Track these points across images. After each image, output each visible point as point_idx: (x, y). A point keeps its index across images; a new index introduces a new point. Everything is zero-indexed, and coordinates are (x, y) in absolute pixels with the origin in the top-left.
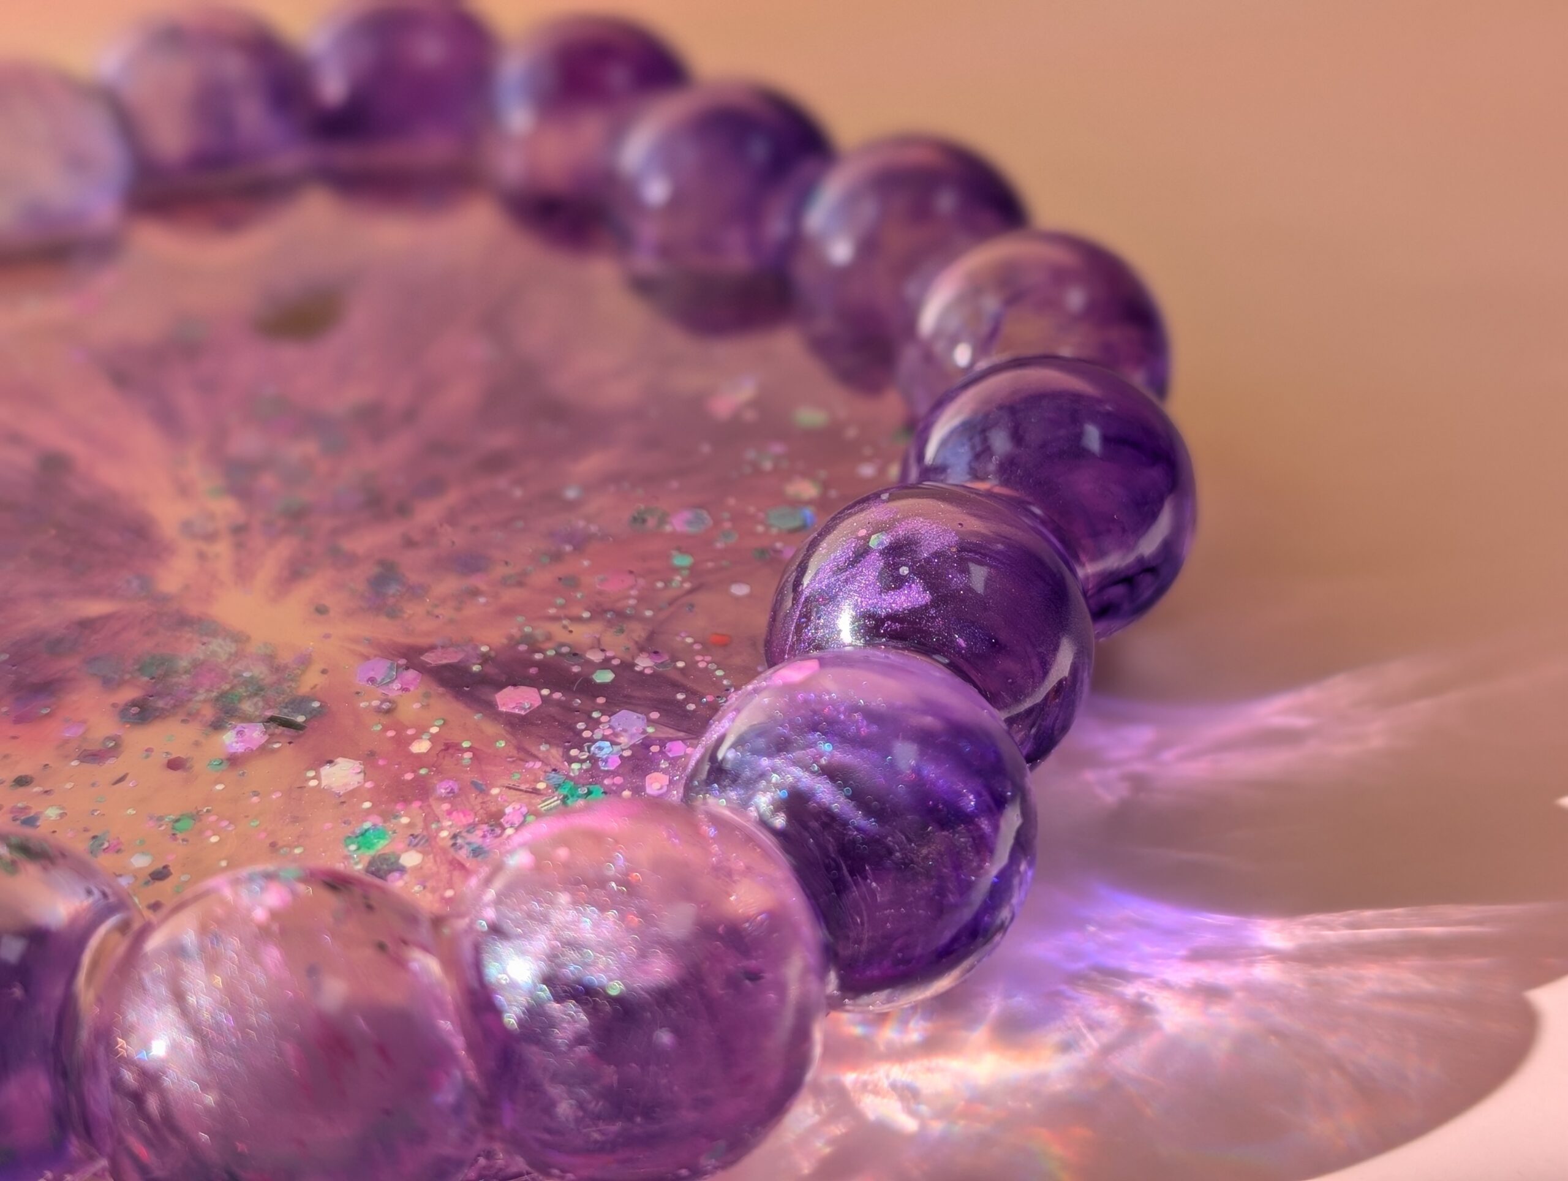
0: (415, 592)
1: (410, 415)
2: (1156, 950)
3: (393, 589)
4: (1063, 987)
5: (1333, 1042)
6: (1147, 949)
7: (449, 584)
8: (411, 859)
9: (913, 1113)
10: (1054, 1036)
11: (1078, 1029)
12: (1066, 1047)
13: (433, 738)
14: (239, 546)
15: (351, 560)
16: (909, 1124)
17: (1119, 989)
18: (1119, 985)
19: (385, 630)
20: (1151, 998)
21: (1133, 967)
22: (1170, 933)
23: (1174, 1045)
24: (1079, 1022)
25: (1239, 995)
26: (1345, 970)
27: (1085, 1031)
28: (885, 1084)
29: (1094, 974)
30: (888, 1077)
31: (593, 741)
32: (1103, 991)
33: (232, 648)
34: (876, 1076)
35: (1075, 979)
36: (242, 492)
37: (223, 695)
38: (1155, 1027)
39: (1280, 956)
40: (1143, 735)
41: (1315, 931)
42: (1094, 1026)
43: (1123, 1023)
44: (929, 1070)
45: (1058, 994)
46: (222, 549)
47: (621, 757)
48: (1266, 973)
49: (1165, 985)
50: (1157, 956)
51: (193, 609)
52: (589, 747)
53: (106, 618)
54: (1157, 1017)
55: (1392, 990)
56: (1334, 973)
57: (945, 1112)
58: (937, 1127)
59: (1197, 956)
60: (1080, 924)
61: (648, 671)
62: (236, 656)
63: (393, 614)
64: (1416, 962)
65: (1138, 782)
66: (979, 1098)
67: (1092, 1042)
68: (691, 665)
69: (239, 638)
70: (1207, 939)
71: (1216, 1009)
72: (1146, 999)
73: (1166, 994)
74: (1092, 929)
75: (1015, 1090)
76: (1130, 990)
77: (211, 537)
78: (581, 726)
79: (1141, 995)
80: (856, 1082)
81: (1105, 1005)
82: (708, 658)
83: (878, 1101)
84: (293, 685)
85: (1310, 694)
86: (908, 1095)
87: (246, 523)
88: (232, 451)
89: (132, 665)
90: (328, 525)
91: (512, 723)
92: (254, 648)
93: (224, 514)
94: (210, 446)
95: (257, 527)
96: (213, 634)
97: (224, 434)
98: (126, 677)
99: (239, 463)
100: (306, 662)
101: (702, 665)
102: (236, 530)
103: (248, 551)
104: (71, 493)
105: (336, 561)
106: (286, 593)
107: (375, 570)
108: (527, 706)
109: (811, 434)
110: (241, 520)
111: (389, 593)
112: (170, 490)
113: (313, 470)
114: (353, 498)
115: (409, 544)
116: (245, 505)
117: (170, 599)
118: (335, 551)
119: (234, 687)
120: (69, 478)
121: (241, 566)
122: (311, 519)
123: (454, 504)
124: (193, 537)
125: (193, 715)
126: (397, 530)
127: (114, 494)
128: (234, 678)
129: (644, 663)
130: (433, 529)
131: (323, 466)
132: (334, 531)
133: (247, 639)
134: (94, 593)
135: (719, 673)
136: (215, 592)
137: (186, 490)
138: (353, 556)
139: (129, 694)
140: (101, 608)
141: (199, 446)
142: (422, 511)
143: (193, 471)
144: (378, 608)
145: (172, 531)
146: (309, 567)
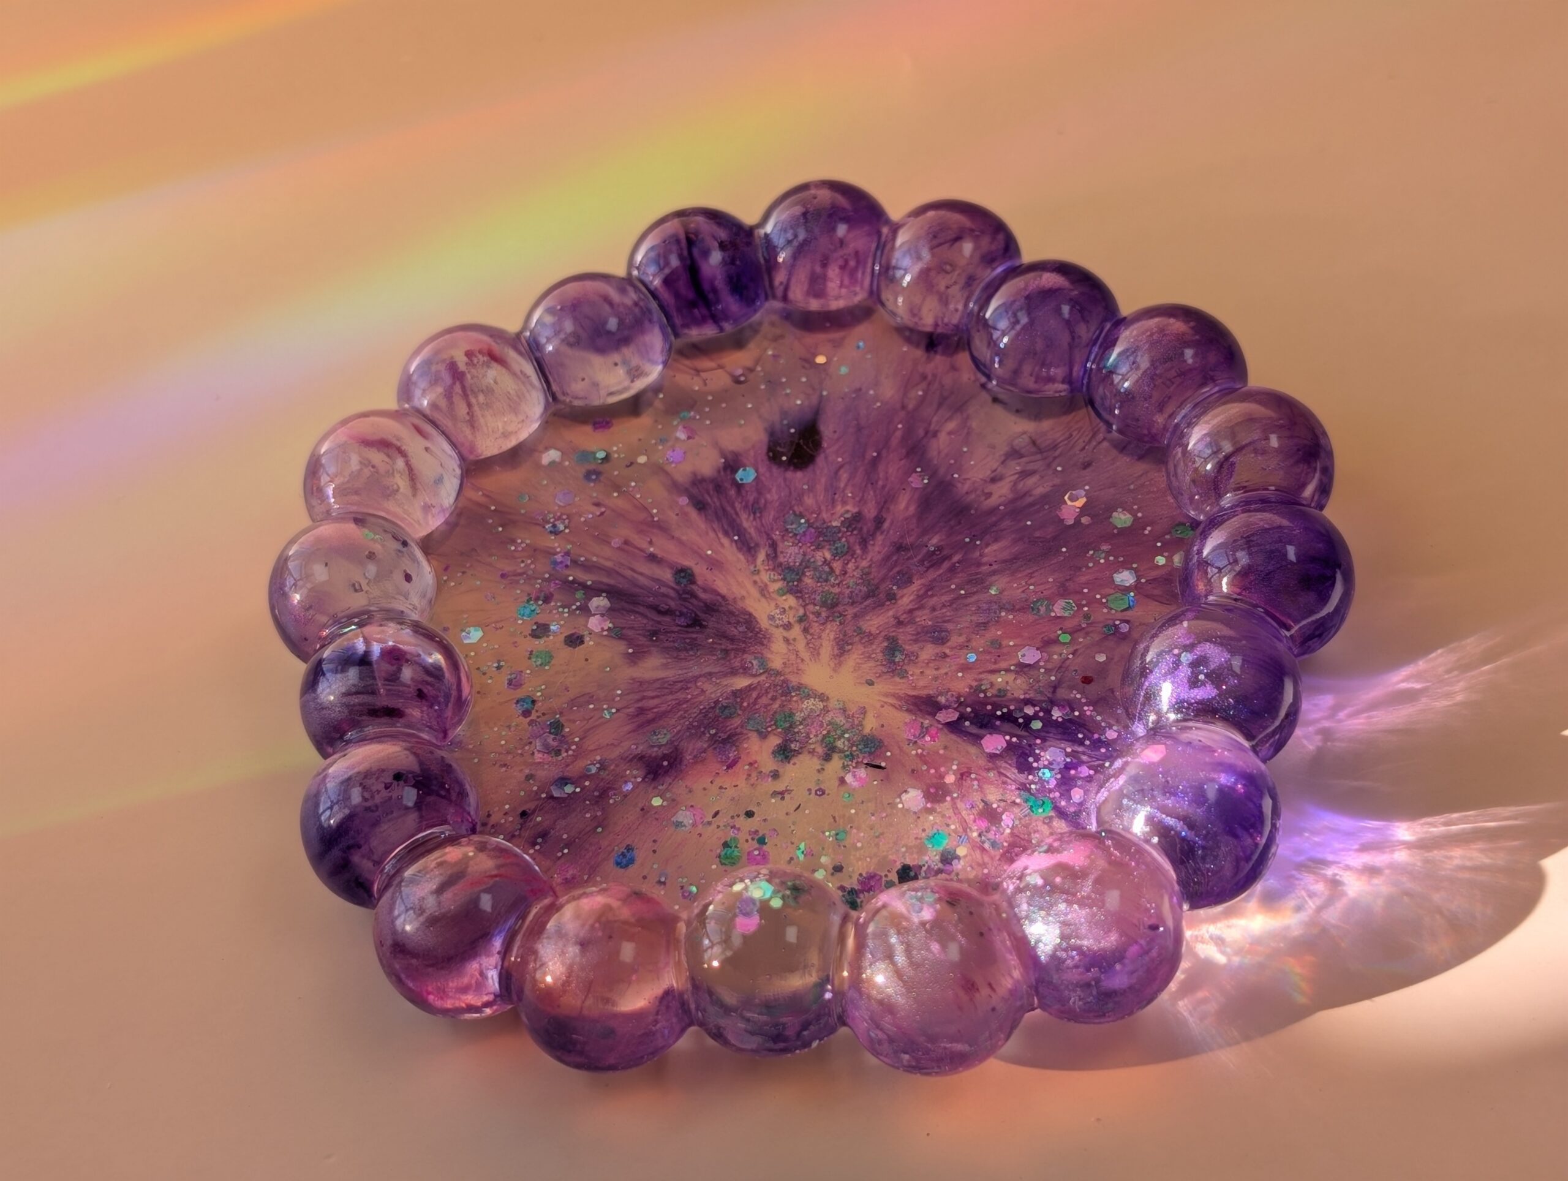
0: (912, 658)
1: (879, 521)
2: (1341, 846)
3: (898, 658)
4: (1294, 872)
5: (1437, 897)
6: (1337, 845)
7: (928, 651)
8: (961, 851)
9: (1223, 953)
10: (1291, 903)
11: (1304, 898)
12: (1298, 909)
13: (955, 772)
14: (806, 630)
15: (870, 638)
16: (1221, 959)
17: (1323, 872)
18: (1323, 869)
19: (901, 686)
20: (1341, 876)
21: (1330, 857)
22: (1349, 834)
23: (1354, 904)
24: (1303, 893)
25: (1387, 872)
26: (1443, 852)
27: (1307, 899)
28: (1207, 936)
29: (1310, 863)
30: (1208, 932)
31: (1039, 769)
32: (1314, 873)
33: (821, 705)
34: (1201, 933)
35: (1301, 867)
36: (796, 591)
37: (825, 737)
38: (1343, 894)
39: (1409, 845)
40: (1327, 700)
41: (1426, 829)
42: (1312, 895)
43: (1327, 893)
44: (1229, 927)
45: (1292, 876)
46: (796, 631)
47: (1056, 779)
48: (1401, 856)
49: (1348, 868)
50: (1343, 850)
51: (794, 680)
52: (1038, 773)
53: (750, 688)
54: (1345, 888)
55: (1468, 864)
56: (1436, 854)
57: (1239, 952)
58: (1236, 960)
59: (1364, 848)
60: (1300, 832)
61: (1060, 720)
62: (826, 710)
63: (903, 675)
64: (1480, 845)
65: (1326, 734)
66: (1256, 942)
67: (1312, 905)
68: (1083, 713)
69: (823, 698)
70: (1369, 837)
71: (1376, 881)
72: (1338, 877)
73: (1348, 873)
74: (1307, 835)
75: (1274, 935)
76: (1329, 872)
77: (788, 626)
78: (1031, 759)
79: (1336, 875)
80: (1192, 936)
81: (1317, 882)
82: (1091, 708)
83: (1204, 946)
84: (860, 728)
85: (1422, 665)
86: (1219, 941)
87: (805, 614)
88: (781, 559)
89: (770, 722)
90: (851, 611)
91: (992, 757)
92: (833, 704)
93: (790, 608)
94: (768, 555)
95: (811, 616)
96: (808, 697)
97: (774, 545)
98: (770, 729)
99: (790, 568)
100: (863, 711)
101: (1088, 713)
102: (801, 620)
103: (811, 634)
104: (700, 600)
105: (862, 638)
106: (840, 664)
107: (886, 644)
108: (999, 748)
109: (1123, 532)
110: (801, 612)
111: (897, 660)
112: (754, 592)
113: (832, 570)
114: (860, 591)
115: (900, 623)
116: (801, 601)
117: (778, 673)
118: (860, 631)
119: (829, 732)
120: (694, 587)
121: (811, 645)
122: (840, 608)
123: (918, 590)
124: (777, 627)
125: (812, 752)
126: (891, 613)
127: (723, 597)
128: (827, 725)
129: (1056, 714)
130: (911, 611)
131: (837, 566)
132: (856, 616)
133: (828, 698)
134: (734, 672)
135: (1099, 718)
136: (801, 666)
137: (763, 591)
138: (870, 634)
139: (774, 741)
140: (741, 682)
141: (761, 556)
142: (902, 597)
143: (765, 577)
144: (893, 671)
145: (764, 623)
146: (848, 644)
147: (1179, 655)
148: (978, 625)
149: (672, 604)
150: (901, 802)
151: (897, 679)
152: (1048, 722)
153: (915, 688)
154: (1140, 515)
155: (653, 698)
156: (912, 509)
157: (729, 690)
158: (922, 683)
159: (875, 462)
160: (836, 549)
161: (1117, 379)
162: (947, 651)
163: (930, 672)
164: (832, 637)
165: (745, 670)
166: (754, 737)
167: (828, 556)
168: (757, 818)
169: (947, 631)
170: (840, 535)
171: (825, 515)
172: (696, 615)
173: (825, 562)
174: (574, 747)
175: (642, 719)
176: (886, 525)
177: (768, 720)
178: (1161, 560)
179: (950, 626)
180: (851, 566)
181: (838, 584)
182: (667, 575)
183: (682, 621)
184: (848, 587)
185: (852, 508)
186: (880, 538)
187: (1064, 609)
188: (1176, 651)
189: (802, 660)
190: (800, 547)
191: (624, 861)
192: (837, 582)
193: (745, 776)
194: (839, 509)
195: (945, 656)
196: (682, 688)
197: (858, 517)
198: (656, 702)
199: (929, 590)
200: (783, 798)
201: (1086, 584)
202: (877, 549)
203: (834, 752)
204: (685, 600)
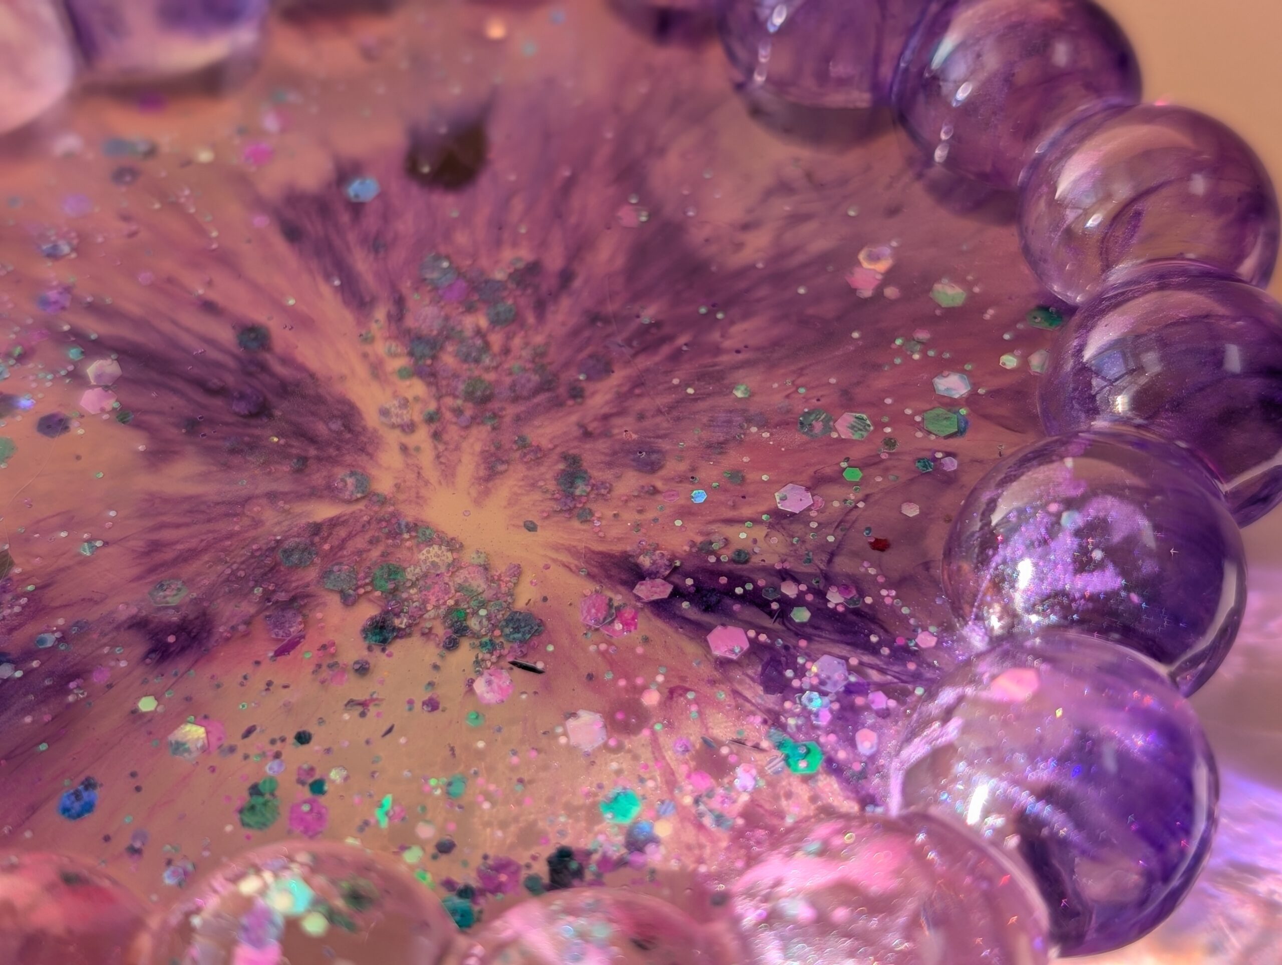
0: (602, 491)
1: (566, 277)
3: (581, 489)
6: (1274, 842)
7: (629, 483)
8: (663, 829)
10: (1203, 938)
11: (1222, 931)
12: (1213, 949)
13: (660, 687)
14: (436, 436)
15: (538, 455)
17: (1252, 886)
18: (1251, 882)
19: (580, 535)
21: (1263, 862)
24: (1221, 922)
27: (1227, 931)
31: (802, 691)
32: (1239, 889)
33: (449, 557)
36: (427, 373)
37: (450, 610)
42: (1235, 926)
43: (1260, 923)
46: (422, 437)
47: (831, 711)
51: (410, 513)
52: (800, 698)
53: (334, 523)
61: (840, 609)
62: (455, 567)
63: (586, 516)
67: (1235, 943)
68: (879, 599)
69: (453, 545)
76: (1263, 887)
77: (409, 428)
78: (789, 673)
79: (1273, 892)
81: (1244, 903)
82: (893, 593)
84: (509, 600)
87: (438, 411)
88: (410, 322)
89: (365, 578)
90: (511, 411)
91: (723, 664)
92: (470, 556)
93: (416, 399)
94: (389, 316)
95: (448, 415)
96: (429, 542)
97: (400, 302)
98: (362, 591)
99: (419, 338)
100: (517, 572)
101: (888, 601)
102: (430, 419)
103: (446, 443)
104: (273, 375)
105: (525, 455)
106: (486, 493)
107: (561, 466)
108: (737, 650)
109: (951, 313)
110: (432, 406)
111: (578, 492)
112: (362, 370)
113: (487, 346)
114: (529, 380)
115: (587, 435)
116: (434, 389)
117: (384, 501)
118: (523, 444)
119: (457, 603)
120: (268, 356)
121: (443, 460)
122: (495, 405)
123: (619, 386)
124: (393, 426)
125: (427, 634)
126: (574, 418)
127: (312, 376)
128: (456, 591)
129: (835, 599)
130: (606, 417)
131: (496, 339)
132: (518, 419)
133: (462, 546)
134: (314, 494)
135: (905, 611)
136: (423, 492)
137: (376, 370)
138: (539, 449)
139: (368, 611)
140: (323, 511)
141: (380, 314)
142: (593, 394)
143: (381, 348)
144: (570, 510)
145: (371, 419)
146: (503, 462)
147: (1058, 515)
148: (710, 446)
149: (230, 380)
150: (565, 734)
151: (576, 524)
152: (821, 612)
153: (602, 540)
154: (977, 290)
155: (178, 526)
156: (620, 262)
157: (303, 521)
158: (615, 532)
159: (569, 185)
160: (498, 314)
161: (946, 88)
162: (659, 484)
163: (630, 516)
164: (478, 447)
165: (330, 492)
166: (334, 600)
167: (483, 322)
168: (314, 746)
169: (659, 451)
170: (505, 293)
171: (484, 262)
172: (265, 399)
173: (479, 332)
174: (24, 601)
175: (158, 557)
176: (577, 283)
177: (362, 575)
178: (1009, 361)
179: (665, 445)
180: (517, 342)
181: (496, 368)
182: (225, 334)
183: (241, 407)
184: (510, 374)
185: (525, 254)
186: (565, 303)
187: (853, 427)
188: (1054, 508)
189: (427, 483)
190: (442, 307)
191: (77, 806)
192: (494, 364)
193: (312, 668)
194: (508, 254)
195: (655, 491)
196: (227, 515)
197: (534, 269)
198: (183, 532)
199: (638, 384)
200: (363, 715)
201: (888, 392)
202: (560, 317)
203: (462, 636)
204: (250, 374)
